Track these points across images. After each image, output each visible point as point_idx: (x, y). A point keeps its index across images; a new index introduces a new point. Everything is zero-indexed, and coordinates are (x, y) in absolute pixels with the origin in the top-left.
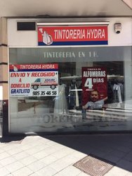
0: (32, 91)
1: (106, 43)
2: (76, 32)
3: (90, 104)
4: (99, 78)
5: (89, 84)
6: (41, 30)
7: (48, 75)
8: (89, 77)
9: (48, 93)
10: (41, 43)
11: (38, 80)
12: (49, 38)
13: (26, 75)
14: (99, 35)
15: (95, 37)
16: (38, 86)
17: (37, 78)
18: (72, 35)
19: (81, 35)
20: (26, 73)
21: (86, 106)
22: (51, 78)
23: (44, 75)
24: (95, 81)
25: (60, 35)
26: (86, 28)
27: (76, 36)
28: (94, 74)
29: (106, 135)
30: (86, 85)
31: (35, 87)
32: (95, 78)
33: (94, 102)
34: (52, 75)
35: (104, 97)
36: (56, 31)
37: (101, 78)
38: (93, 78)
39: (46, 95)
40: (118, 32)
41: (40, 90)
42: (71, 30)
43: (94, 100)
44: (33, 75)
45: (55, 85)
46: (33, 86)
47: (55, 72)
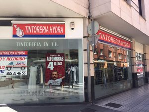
0: (6, 71)
1: (63, 36)
2: (41, 28)
3: (51, 81)
4: (58, 61)
5: (51, 66)
6: (16, 26)
7: (20, 59)
8: (51, 61)
9: (19, 73)
10: (15, 36)
11: (12, 63)
12: (21, 32)
13: (3, 59)
14: (59, 30)
15: (56, 32)
16: (11, 67)
17: (11, 61)
18: (38, 30)
19: (46, 31)
20: (3, 57)
21: (48, 83)
22: (22, 61)
23: (16, 59)
24: (55, 64)
25: (29, 30)
26: (49, 26)
27: (41, 31)
28: (55, 59)
29: (61, 105)
30: (48, 67)
31: (9, 68)
32: (56, 61)
33: (54, 80)
34: (22, 59)
35: (62, 76)
36: (26, 27)
37: (60, 62)
38: (54, 62)
39: (17, 75)
40: (72, 29)
41: (13, 70)
42: (38, 27)
43: (54, 79)
44: (8, 59)
45: (25, 67)
46: (7, 67)
47: (25, 57)
